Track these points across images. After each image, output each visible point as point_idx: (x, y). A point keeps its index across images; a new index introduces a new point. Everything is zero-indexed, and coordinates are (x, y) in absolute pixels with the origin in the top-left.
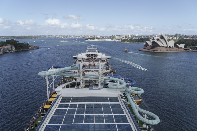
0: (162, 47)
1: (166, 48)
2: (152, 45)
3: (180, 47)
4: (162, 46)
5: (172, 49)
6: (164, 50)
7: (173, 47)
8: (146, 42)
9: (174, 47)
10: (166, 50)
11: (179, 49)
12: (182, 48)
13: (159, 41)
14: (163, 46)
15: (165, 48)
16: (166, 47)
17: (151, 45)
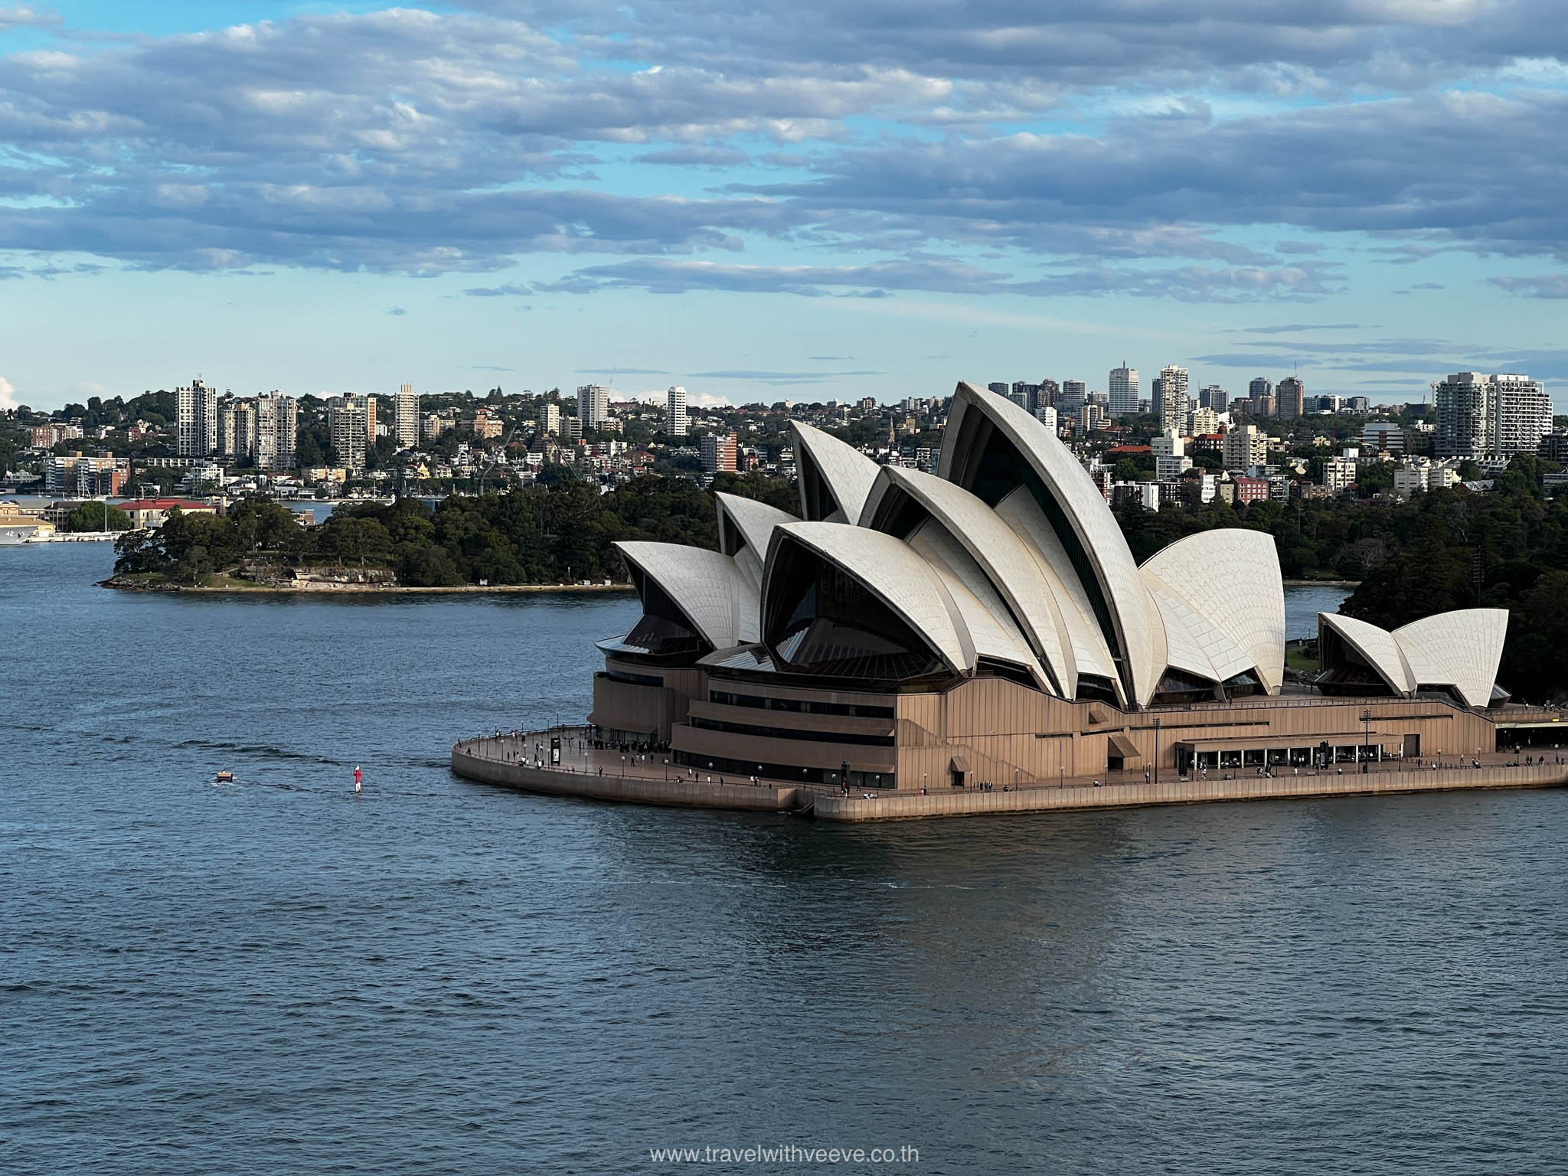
0: (990, 683)
1: (1096, 706)
2: (775, 630)
3: (1401, 684)
4: (991, 667)
5: (1244, 738)
6: (1048, 759)
7: (1246, 685)
8: (638, 572)
9: (1272, 677)
10: (1093, 752)
11: (1389, 736)
12: (1450, 693)
13: (921, 536)
14: (1020, 675)
15: (1071, 717)
16: (1092, 688)
17: (753, 633)
